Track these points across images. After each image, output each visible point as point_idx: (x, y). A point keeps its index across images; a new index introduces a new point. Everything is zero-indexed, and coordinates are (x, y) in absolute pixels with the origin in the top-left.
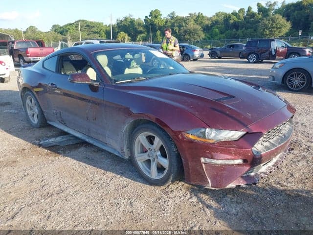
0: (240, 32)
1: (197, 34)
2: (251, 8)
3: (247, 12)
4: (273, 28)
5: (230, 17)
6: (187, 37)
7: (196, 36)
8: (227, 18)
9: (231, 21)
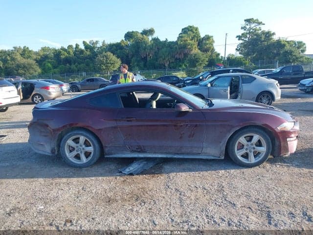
0: (73, 67)
1: (32, 68)
2: (79, 45)
3: (75, 48)
4: (108, 63)
5: (60, 52)
6: (21, 71)
7: (32, 71)
8: (57, 54)
9: (63, 57)
